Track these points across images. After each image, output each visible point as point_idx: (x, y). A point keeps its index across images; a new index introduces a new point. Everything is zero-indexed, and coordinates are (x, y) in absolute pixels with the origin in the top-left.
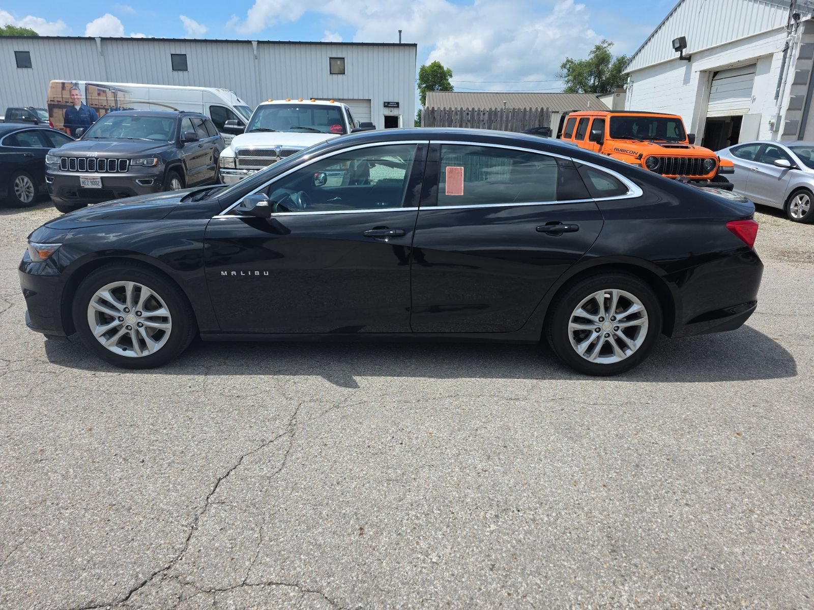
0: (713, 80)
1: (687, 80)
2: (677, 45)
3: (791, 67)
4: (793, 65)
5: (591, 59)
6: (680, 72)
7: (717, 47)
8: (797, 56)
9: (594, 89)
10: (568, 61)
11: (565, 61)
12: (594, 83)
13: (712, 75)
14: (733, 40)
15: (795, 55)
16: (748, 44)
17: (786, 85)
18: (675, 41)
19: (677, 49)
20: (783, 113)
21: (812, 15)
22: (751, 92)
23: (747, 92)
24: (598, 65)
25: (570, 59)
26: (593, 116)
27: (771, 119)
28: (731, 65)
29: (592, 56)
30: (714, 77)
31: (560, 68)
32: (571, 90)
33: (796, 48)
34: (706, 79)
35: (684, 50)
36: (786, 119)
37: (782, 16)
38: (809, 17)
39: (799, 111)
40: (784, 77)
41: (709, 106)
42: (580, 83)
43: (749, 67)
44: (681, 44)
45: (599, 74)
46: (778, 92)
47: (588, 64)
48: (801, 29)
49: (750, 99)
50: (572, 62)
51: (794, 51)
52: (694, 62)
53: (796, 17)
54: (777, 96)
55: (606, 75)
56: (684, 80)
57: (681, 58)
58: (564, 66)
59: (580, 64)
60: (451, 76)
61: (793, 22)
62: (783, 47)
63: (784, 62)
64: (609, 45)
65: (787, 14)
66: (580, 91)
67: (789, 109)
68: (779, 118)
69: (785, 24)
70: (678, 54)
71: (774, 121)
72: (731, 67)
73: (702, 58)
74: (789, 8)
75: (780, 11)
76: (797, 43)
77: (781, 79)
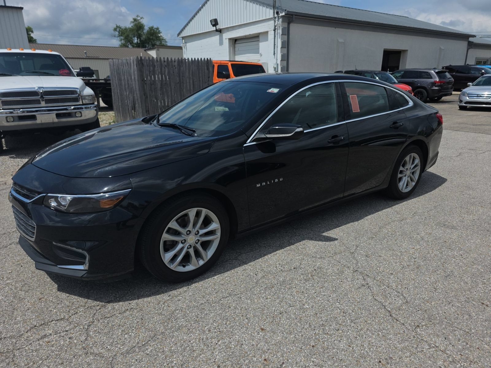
0: (235, 44)
1: (221, 43)
2: (213, 23)
3: (278, 39)
4: (279, 38)
5: (132, 26)
6: (217, 38)
7: (236, 26)
8: (281, 33)
9: (138, 46)
10: (117, 27)
11: (115, 27)
12: (137, 42)
13: (234, 41)
14: (245, 23)
15: (279, 33)
16: (254, 25)
17: (278, 48)
18: (212, 21)
19: (213, 26)
20: (279, 62)
21: (285, 13)
22: (259, 50)
23: (256, 51)
24: (137, 31)
25: (118, 25)
26: (217, 63)
27: (274, 65)
28: (245, 36)
29: (132, 24)
30: (235, 42)
31: (113, 31)
32: (124, 46)
33: (280, 29)
34: (232, 43)
35: (217, 26)
36: (281, 65)
37: (269, 13)
38: (283, 14)
39: (285, 61)
40: (276, 43)
41: (236, 58)
42: (129, 41)
43: (256, 37)
44: (215, 23)
45: (139, 37)
46: (274, 51)
47: (131, 30)
48: (281, 20)
49: (259, 55)
50: (120, 28)
51: (279, 31)
52: (224, 33)
53: (277, 13)
54: (274, 54)
55: (143, 37)
56: (220, 43)
57: (217, 30)
58: (115, 30)
59: (126, 29)
60: (32, 32)
61: (276, 15)
62: (273, 28)
63: (275, 36)
64: (141, 18)
65: (272, 11)
66: (130, 46)
67: (281, 61)
68: (278, 64)
69: (272, 16)
70: (214, 28)
71: (275, 66)
72: (245, 37)
73: (228, 31)
74: (273, 8)
75: (268, 10)
76: (279, 27)
77: (275, 45)
